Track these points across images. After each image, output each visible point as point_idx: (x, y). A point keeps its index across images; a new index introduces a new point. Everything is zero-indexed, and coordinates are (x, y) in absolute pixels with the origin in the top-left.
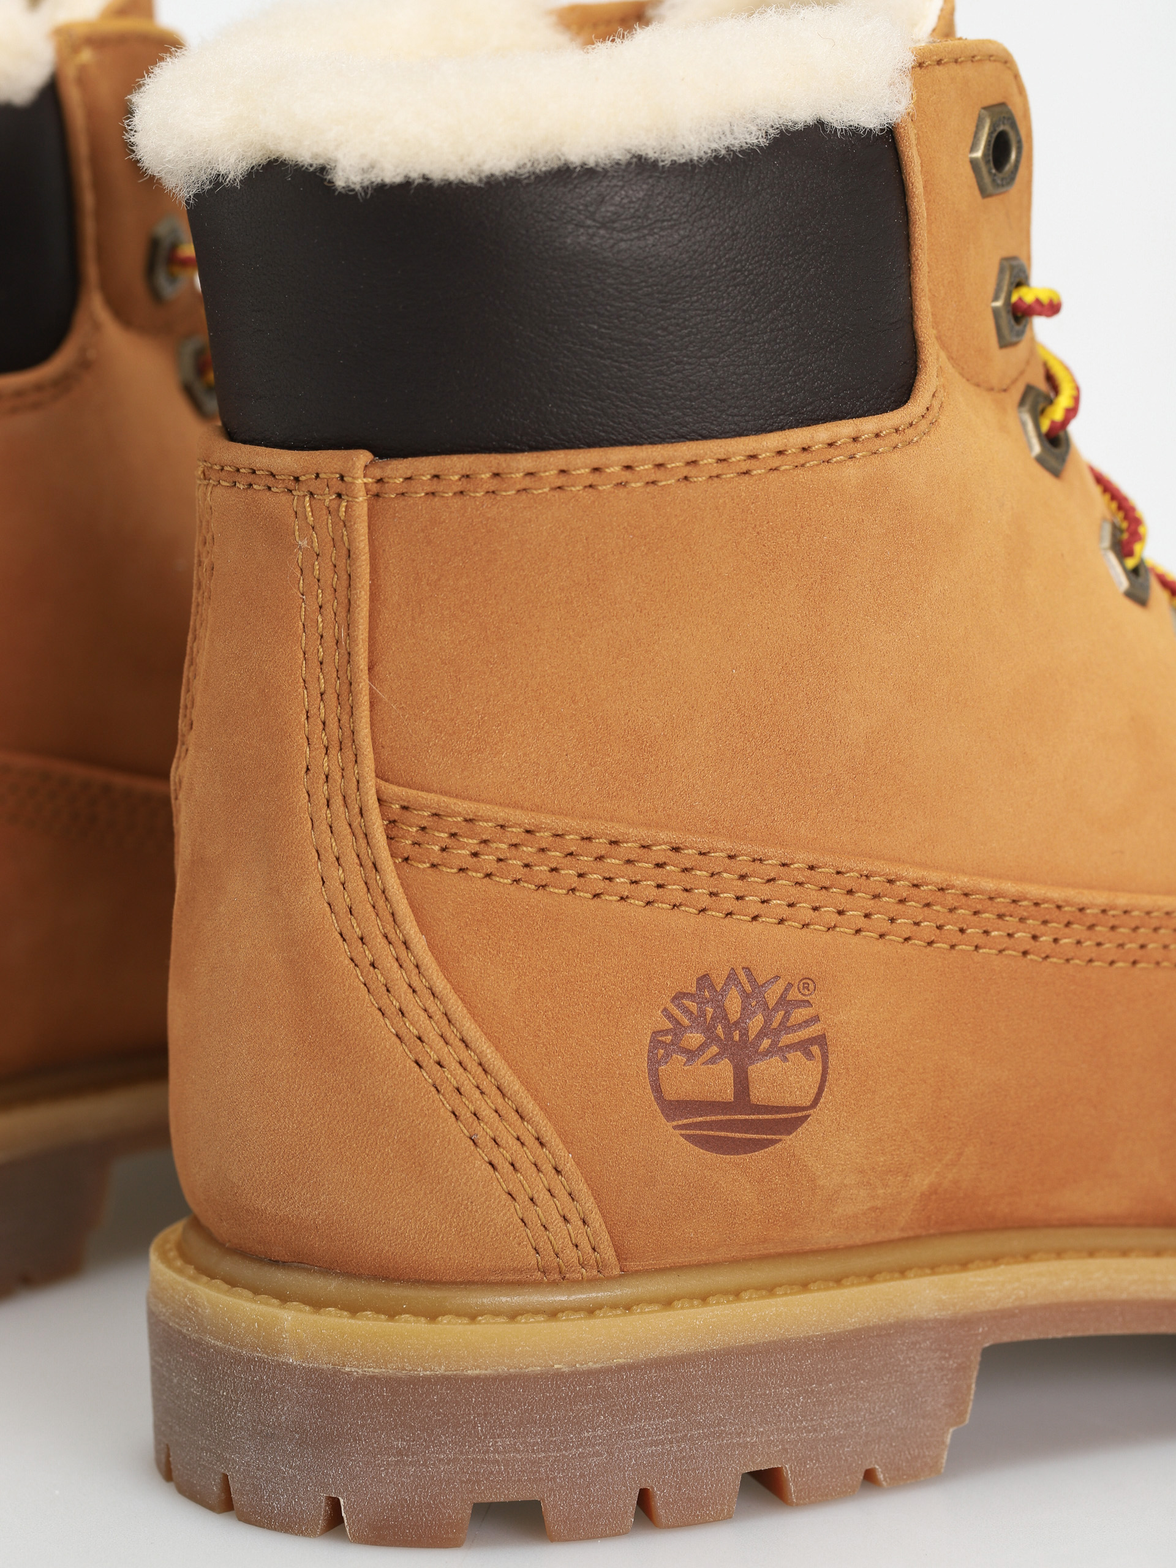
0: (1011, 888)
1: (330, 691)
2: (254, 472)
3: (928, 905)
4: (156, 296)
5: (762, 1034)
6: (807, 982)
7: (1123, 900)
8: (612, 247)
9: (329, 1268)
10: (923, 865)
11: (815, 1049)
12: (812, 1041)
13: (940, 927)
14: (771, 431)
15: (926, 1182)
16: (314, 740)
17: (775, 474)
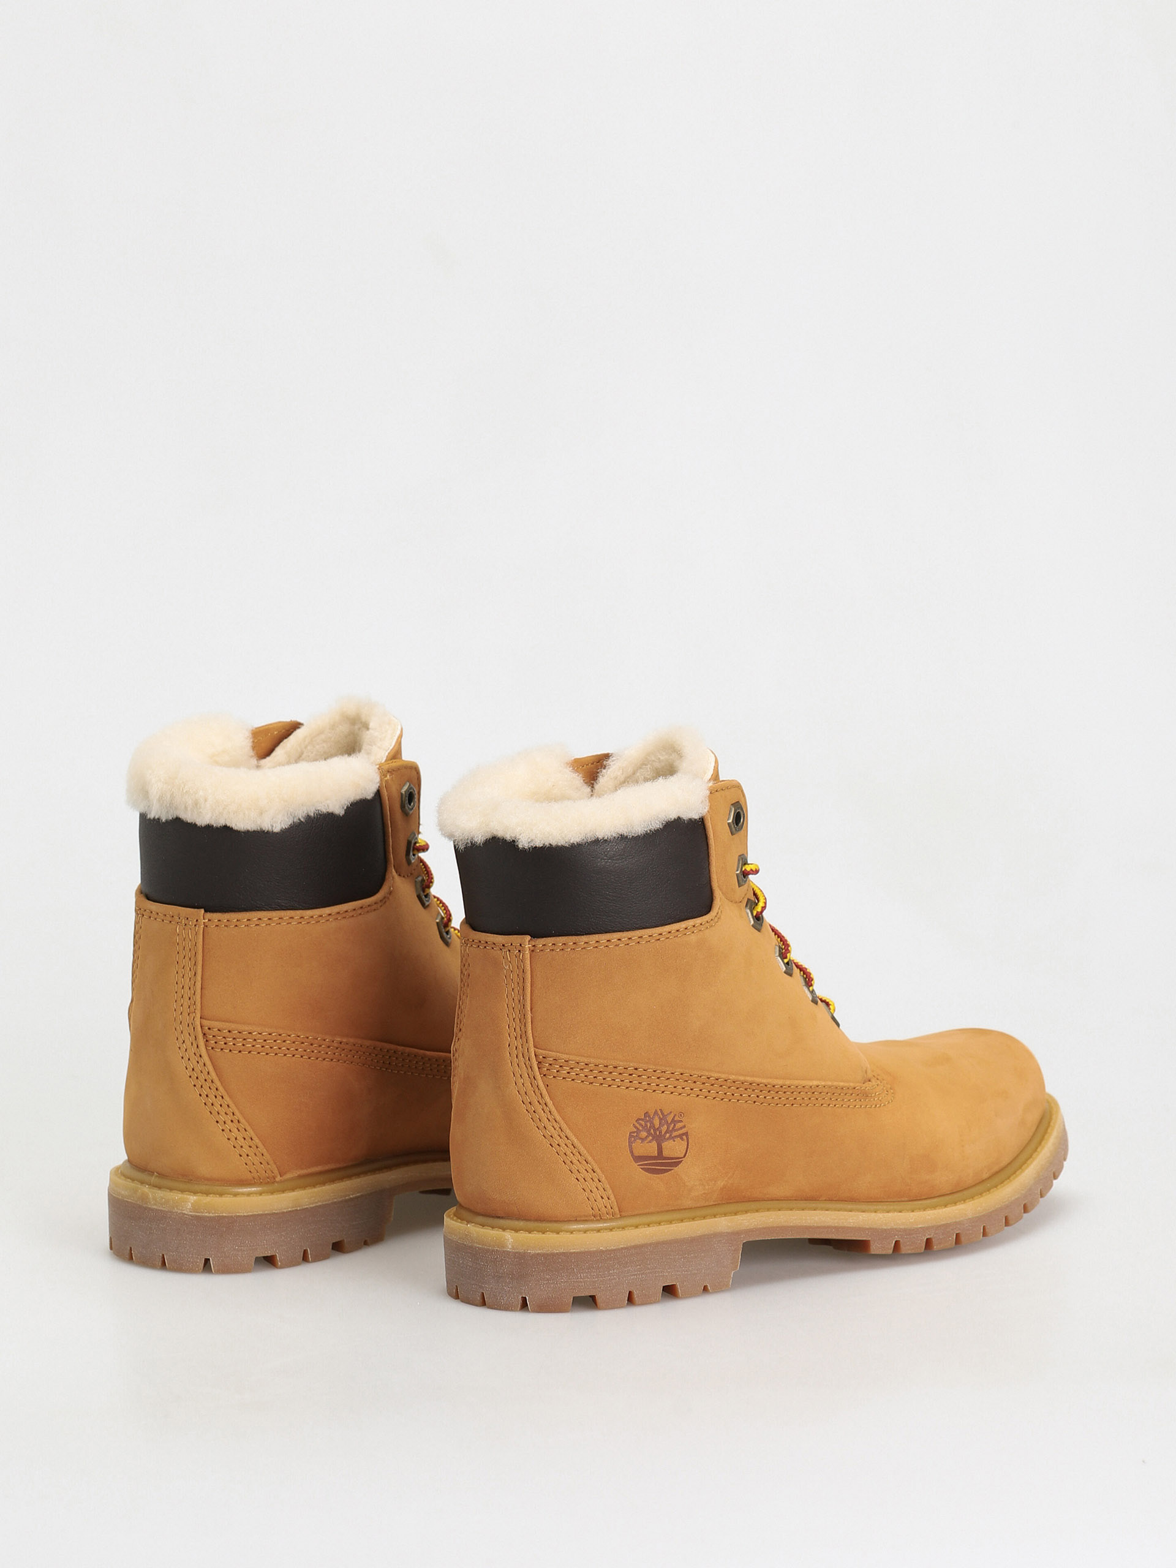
0: (749, 1079)
1: (517, 1018)
2: (487, 943)
3: (721, 1086)
4: (409, 862)
5: (666, 1133)
6: (681, 1114)
7: (788, 1082)
8: (613, 866)
9: (519, 1218)
10: (719, 1072)
11: (684, 1137)
12: (683, 1134)
13: (725, 1094)
14: (666, 925)
15: (722, 1184)
16: (511, 1035)
17: (668, 940)
